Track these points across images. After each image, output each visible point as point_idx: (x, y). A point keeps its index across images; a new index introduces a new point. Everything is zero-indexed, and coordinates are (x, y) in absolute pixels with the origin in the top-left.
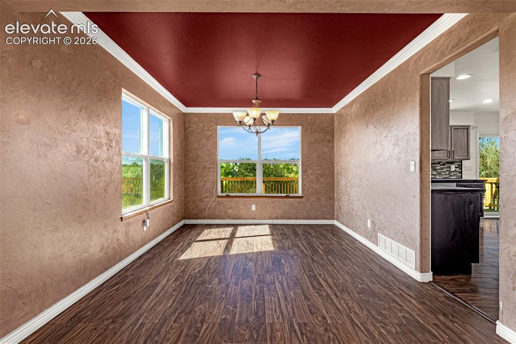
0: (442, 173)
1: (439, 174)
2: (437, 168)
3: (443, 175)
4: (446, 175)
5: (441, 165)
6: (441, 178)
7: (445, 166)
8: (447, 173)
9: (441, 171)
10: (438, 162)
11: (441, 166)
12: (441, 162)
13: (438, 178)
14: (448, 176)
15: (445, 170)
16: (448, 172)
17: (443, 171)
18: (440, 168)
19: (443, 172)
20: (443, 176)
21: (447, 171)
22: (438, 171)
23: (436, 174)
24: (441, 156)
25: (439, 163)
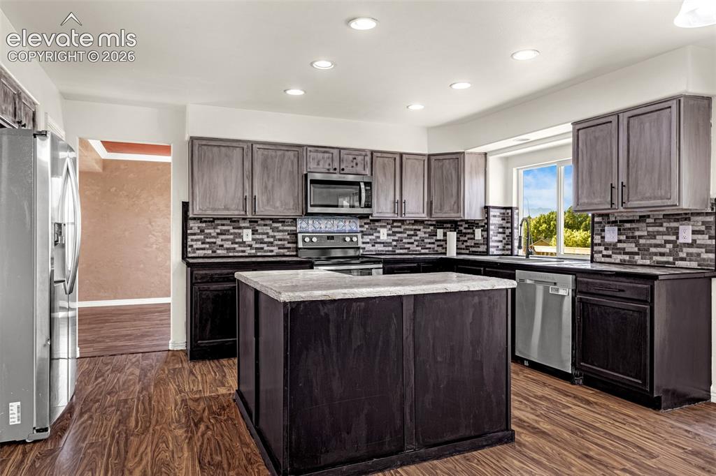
0: (653, 250)
1: (643, 251)
2: (637, 233)
3: (656, 254)
4: (662, 254)
5: (648, 225)
6: (648, 262)
7: (661, 229)
8: (666, 250)
9: (649, 242)
10: (640, 217)
11: (650, 229)
12: (649, 216)
13: (640, 262)
14: (671, 259)
15: (660, 240)
16: (670, 246)
17: (653, 241)
18: (646, 233)
19: (656, 246)
20: (655, 258)
21: (667, 242)
22: (642, 241)
23: (636, 250)
24: (596, 201)
25: (643, 218)
